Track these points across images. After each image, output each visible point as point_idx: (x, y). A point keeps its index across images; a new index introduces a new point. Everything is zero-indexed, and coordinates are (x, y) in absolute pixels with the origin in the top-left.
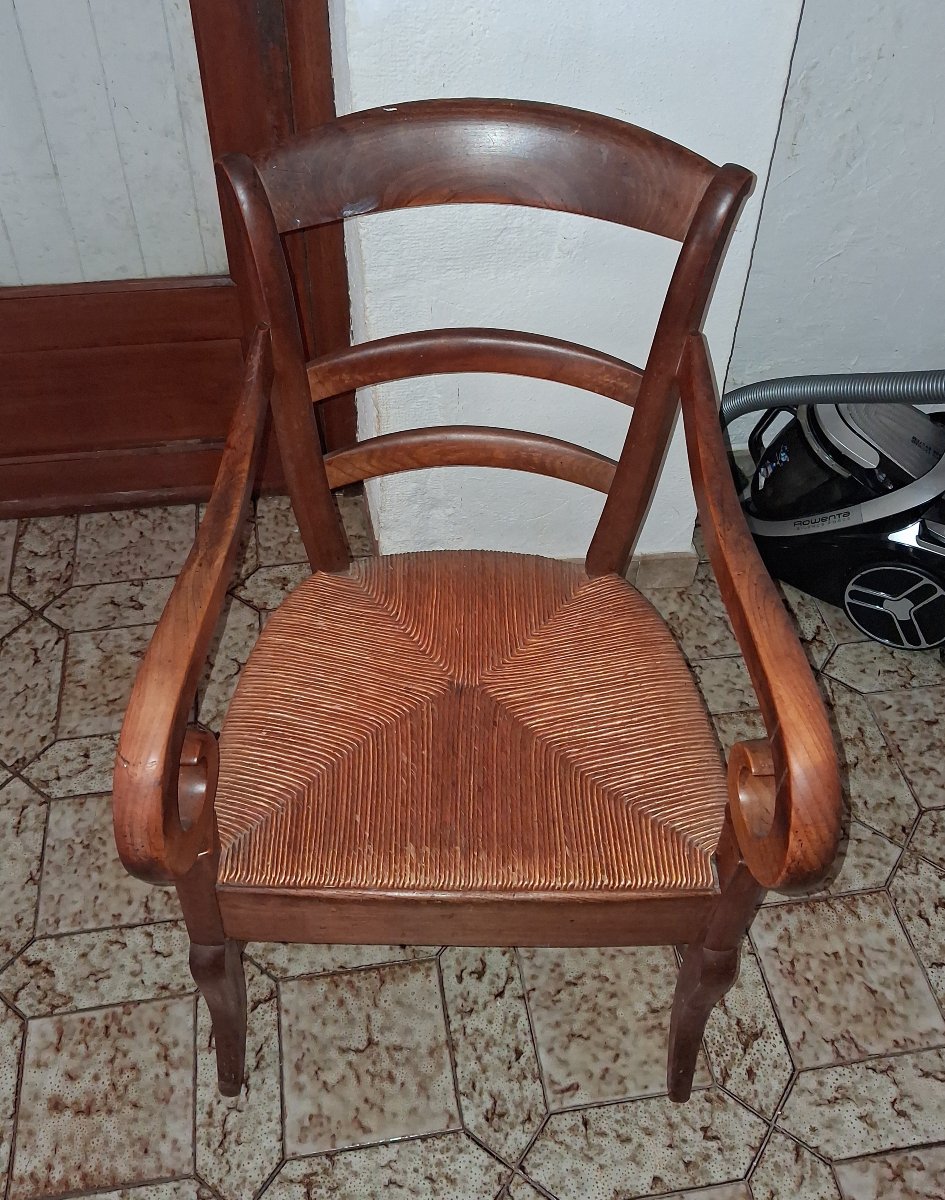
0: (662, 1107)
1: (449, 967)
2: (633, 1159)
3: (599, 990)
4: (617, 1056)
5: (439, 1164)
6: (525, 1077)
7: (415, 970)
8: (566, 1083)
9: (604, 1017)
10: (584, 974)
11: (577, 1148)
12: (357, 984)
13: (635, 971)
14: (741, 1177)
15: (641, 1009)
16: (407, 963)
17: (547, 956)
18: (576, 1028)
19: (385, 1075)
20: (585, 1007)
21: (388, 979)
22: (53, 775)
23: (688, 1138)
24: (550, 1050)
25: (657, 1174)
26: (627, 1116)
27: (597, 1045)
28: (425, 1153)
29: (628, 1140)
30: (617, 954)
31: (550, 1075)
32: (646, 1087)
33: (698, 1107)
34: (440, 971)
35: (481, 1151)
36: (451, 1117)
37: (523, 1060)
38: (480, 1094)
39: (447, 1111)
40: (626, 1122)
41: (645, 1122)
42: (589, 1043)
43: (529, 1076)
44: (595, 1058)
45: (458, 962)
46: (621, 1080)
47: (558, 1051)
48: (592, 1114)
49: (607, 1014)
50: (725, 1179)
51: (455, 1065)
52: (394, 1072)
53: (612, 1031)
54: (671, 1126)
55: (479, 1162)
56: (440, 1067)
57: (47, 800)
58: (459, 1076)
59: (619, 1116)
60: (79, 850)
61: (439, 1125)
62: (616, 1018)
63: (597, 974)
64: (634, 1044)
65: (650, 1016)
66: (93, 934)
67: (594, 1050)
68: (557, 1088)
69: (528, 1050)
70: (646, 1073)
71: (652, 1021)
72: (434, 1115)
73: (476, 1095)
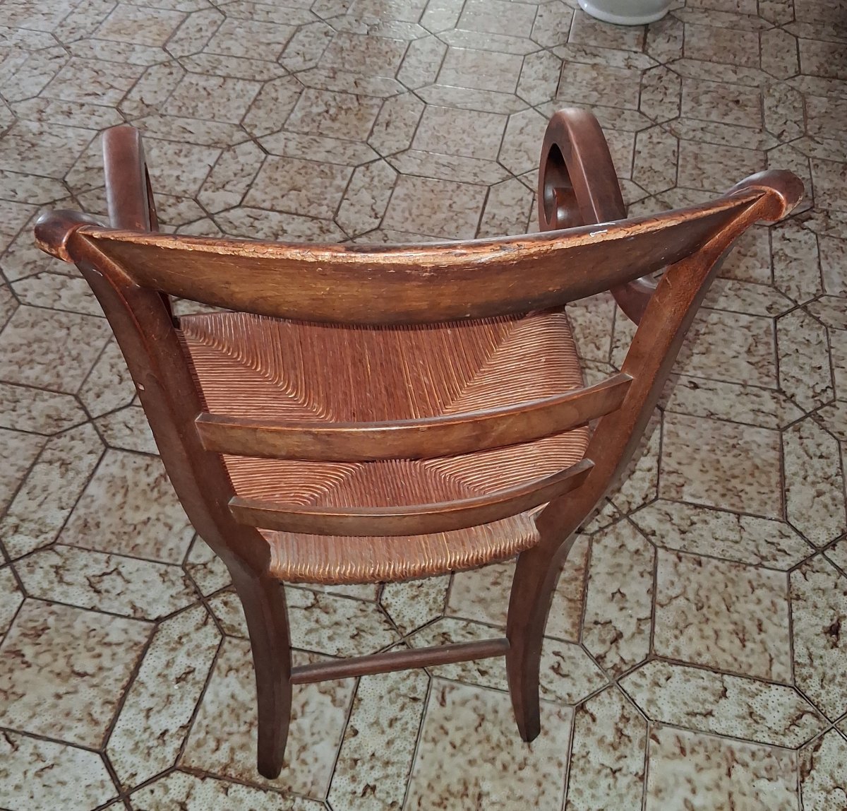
0: (402, 763)
1: (569, 649)
2: (377, 723)
3: (513, 758)
4: (454, 747)
5: (427, 594)
6: (463, 670)
7: (574, 625)
8: (449, 698)
9: (488, 751)
10: (532, 752)
11: (401, 686)
12: (573, 583)
13: (521, 798)
14: (329, 799)
15: (486, 786)
16: (582, 620)
17: (557, 728)
18: (488, 725)
19: (499, 580)
20: (503, 740)
21: (572, 605)
22: (804, 435)
23: (373, 772)
24: (477, 697)
25: (359, 735)
26: (407, 733)
27: (469, 735)
28: (438, 588)
29: (391, 725)
30: (541, 789)
31: (458, 689)
32: (422, 758)
33: (391, 793)
34: (567, 642)
35: (425, 622)
36: (454, 611)
37: (477, 674)
38: (463, 636)
39: (460, 610)
40: (404, 730)
41: (398, 744)
42: (472, 730)
43: (463, 674)
44: (458, 729)
45: (570, 658)
46: (434, 741)
47: (474, 703)
48: (419, 707)
49: (491, 755)
50: (333, 785)
51: (490, 626)
52: (499, 587)
53: (475, 753)
54: (387, 763)
55: (418, 618)
56: (492, 616)
57: (781, 429)
58: (481, 626)
59: (410, 726)
60: (732, 442)
61: (453, 602)
62: (486, 761)
63: (528, 762)
64: (459, 766)
65: (477, 791)
66: (658, 441)
67: (465, 731)
68: (447, 690)
69: (483, 680)
70: (432, 764)
71: (472, 790)
72: (460, 602)
73: (464, 632)
